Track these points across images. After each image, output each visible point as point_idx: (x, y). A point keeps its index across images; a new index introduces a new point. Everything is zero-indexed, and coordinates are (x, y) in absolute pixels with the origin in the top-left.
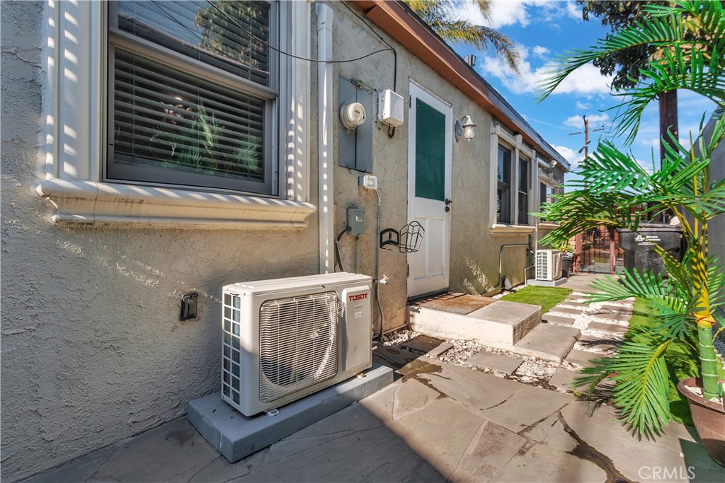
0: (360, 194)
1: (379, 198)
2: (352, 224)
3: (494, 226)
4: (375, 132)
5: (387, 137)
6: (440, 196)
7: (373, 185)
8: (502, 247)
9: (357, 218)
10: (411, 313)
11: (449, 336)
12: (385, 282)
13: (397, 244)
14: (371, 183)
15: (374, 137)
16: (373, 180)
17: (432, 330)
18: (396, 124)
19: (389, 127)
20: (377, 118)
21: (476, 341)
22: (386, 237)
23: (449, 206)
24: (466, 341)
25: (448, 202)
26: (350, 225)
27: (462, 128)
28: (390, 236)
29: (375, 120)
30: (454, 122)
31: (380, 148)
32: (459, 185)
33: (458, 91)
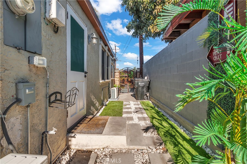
0: (30, 70)
1: (48, 73)
2: (21, 96)
3: (101, 81)
4: (43, 25)
5: (53, 32)
6: (82, 70)
7: (43, 64)
8: (102, 89)
9: (27, 91)
10: (70, 139)
11: (94, 148)
12: (54, 133)
13: (61, 100)
14: (41, 62)
15: (42, 28)
16: (43, 60)
17: (83, 146)
18: (60, 25)
19: (55, 26)
20: (45, 16)
21: (108, 147)
22: (53, 98)
23: (86, 75)
24: (103, 148)
25: (86, 73)
26: (19, 97)
27: (91, 39)
28: (56, 97)
29: (43, 17)
30: (88, 35)
31: (47, 38)
32: (90, 65)
33: (89, 21)
